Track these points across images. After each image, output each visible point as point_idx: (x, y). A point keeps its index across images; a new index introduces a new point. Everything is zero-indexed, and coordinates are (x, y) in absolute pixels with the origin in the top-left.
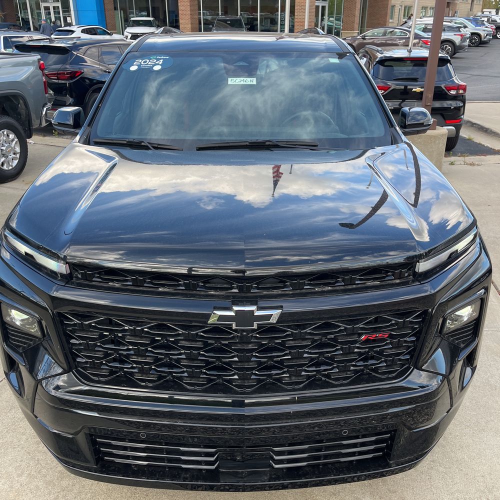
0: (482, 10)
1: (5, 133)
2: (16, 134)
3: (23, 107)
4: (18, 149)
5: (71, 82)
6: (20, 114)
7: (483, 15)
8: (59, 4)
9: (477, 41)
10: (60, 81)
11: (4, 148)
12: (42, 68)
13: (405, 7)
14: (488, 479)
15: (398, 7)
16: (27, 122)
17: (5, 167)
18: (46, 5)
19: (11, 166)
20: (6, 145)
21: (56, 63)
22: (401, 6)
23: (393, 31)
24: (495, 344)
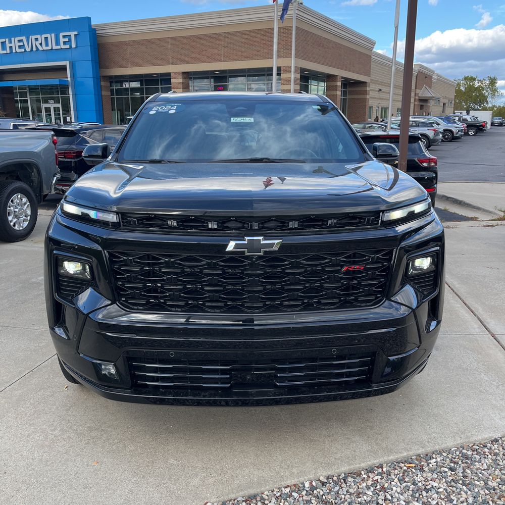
0: (454, 111)
1: (19, 196)
2: (28, 199)
3: (37, 175)
4: (29, 212)
5: (76, 160)
6: (32, 181)
7: (454, 115)
8: (60, 105)
9: (450, 137)
10: (66, 160)
11: (17, 210)
12: (55, 143)
13: (382, 108)
14: (461, 425)
15: (375, 108)
16: (38, 189)
17: (16, 228)
18: (47, 105)
19: (22, 227)
20: (19, 207)
21: (64, 144)
22: (378, 107)
23: (371, 126)
24: (467, 343)
